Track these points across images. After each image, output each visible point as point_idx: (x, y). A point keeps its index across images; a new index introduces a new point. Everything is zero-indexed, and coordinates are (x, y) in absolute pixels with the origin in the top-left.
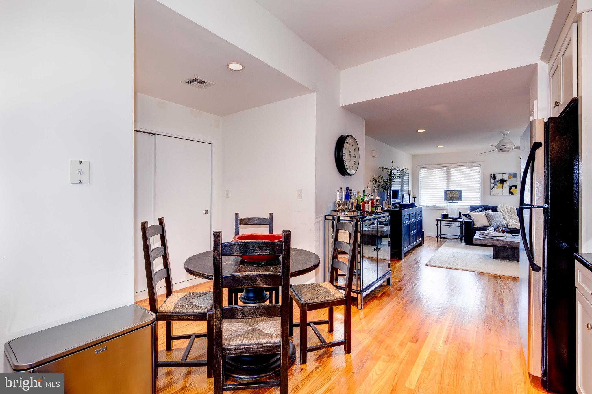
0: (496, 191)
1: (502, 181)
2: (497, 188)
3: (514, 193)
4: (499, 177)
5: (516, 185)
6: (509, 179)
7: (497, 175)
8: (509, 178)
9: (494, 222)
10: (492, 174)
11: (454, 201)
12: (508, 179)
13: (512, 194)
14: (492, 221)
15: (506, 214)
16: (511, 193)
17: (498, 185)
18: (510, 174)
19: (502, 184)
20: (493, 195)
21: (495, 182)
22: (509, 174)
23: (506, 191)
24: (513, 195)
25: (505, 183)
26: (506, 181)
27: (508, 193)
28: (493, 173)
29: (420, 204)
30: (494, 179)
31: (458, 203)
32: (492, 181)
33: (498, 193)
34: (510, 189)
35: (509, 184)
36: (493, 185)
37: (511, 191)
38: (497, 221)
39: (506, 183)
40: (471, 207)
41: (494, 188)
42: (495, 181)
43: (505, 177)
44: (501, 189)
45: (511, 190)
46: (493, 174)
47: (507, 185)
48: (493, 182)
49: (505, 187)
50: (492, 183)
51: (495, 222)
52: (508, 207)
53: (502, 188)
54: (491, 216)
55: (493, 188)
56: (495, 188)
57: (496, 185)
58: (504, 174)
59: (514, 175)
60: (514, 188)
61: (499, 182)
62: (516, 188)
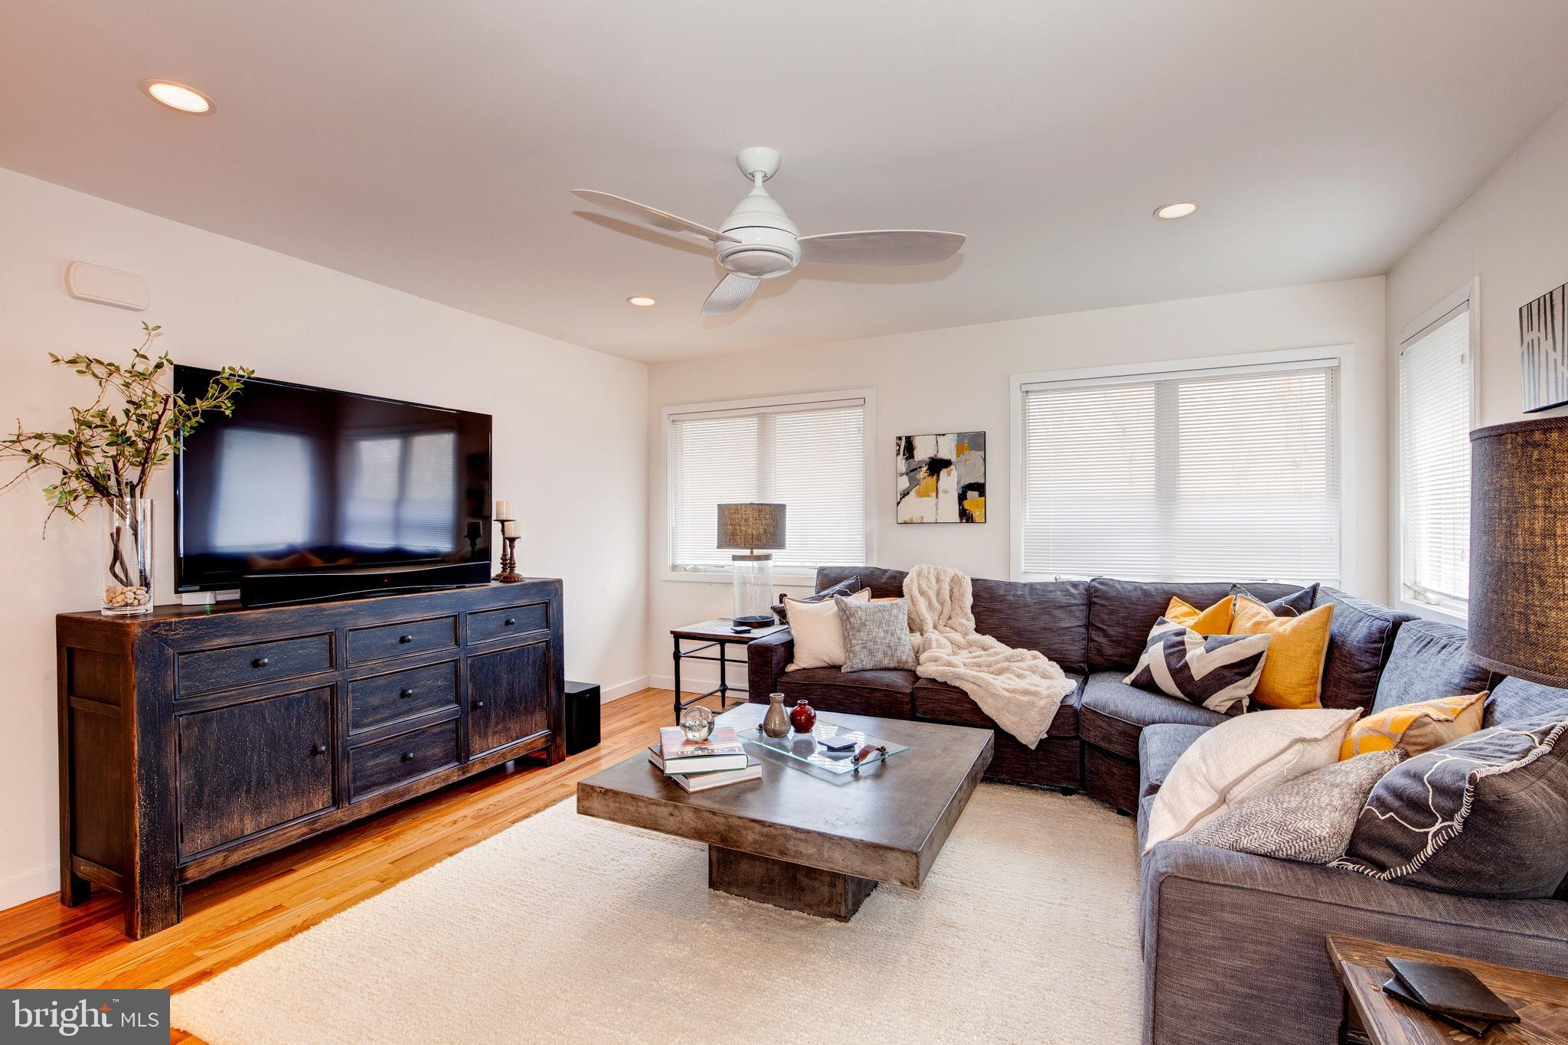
0: (914, 506)
1: (937, 466)
2: (920, 495)
3: (977, 514)
4: (923, 453)
5: (982, 481)
6: (958, 455)
7: (918, 443)
8: (960, 451)
9: (857, 648)
10: (900, 438)
11: (756, 552)
12: (953, 459)
13: (967, 522)
15: (930, 606)
16: (965, 516)
17: (923, 483)
18: (961, 436)
19: (935, 477)
20: (905, 523)
21: (912, 471)
22: (959, 434)
23: (949, 507)
24: (972, 522)
25: (943, 473)
26: (947, 463)
27: (955, 516)
28: (904, 433)
29: (679, 562)
30: (907, 459)
32: (902, 465)
33: (922, 517)
34: (962, 497)
35: (959, 477)
36: (904, 483)
37: (966, 507)
38: (876, 643)
39: (949, 474)
40: (822, 572)
41: (908, 493)
42: (913, 464)
43: (947, 451)
44: (930, 501)
45: (967, 504)
46: (907, 438)
47: (950, 481)
48: (904, 470)
49: (946, 492)
50: (902, 475)
51: (865, 647)
53: (935, 494)
55: (905, 494)
56: (913, 493)
57: (914, 482)
58: (940, 438)
59: (975, 442)
60: (976, 493)
61: (926, 468)
62: (982, 493)
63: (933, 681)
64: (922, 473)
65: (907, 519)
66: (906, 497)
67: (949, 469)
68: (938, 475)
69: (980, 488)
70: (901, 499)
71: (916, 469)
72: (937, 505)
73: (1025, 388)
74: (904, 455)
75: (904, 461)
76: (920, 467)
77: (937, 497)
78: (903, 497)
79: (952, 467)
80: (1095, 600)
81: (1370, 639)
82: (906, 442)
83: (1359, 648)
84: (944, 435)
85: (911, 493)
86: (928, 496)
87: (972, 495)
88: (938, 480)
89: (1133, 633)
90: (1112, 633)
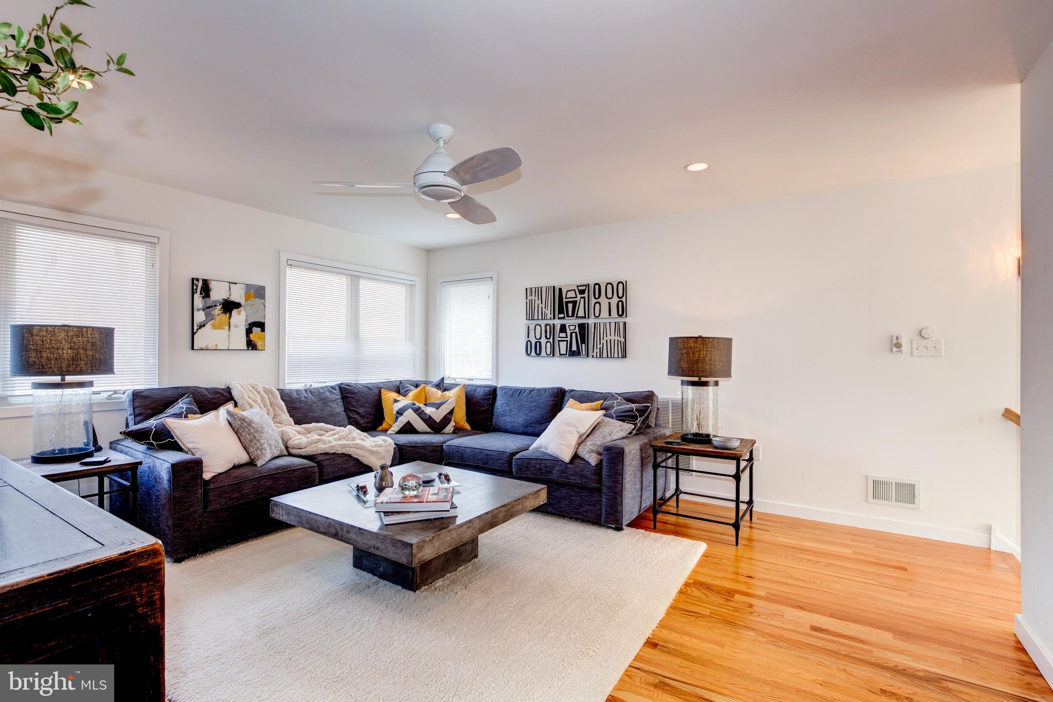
0: (209, 336)
1: (229, 306)
2: (215, 327)
3: (259, 344)
4: (218, 293)
5: (263, 321)
6: (246, 300)
7: (213, 285)
8: (247, 297)
10: (197, 280)
12: (243, 303)
13: (253, 349)
14: (262, 441)
16: (251, 345)
17: (217, 318)
18: (248, 287)
19: (228, 315)
20: (200, 349)
21: (208, 308)
22: (247, 285)
23: (240, 340)
24: (256, 349)
25: (234, 312)
26: (237, 305)
27: (244, 345)
28: (202, 275)
30: (203, 298)
31: (91, 384)
32: (199, 301)
33: (217, 345)
34: (249, 331)
35: (247, 316)
36: (200, 317)
37: (252, 339)
39: (239, 314)
40: (136, 395)
41: (204, 325)
42: (209, 302)
43: (237, 296)
44: (224, 333)
45: (252, 336)
46: (203, 280)
47: (240, 319)
48: (201, 306)
49: (236, 326)
50: (199, 310)
52: (259, 389)
53: (227, 328)
54: (253, 425)
55: (202, 326)
56: (208, 326)
57: (210, 317)
58: (232, 286)
59: (258, 292)
60: (259, 329)
61: (220, 307)
62: (263, 330)
63: (326, 454)
64: (216, 311)
65: (203, 346)
66: (203, 328)
67: (239, 309)
68: (231, 314)
69: (261, 325)
70: (197, 330)
71: (212, 307)
72: (229, 336)
73: (290, 262)
74: (201, 294)
75: (201, 299)
76: (215, 306)
77: (229, 330)
78: (200, 328)
79: (241, 308)
80: (347, 395)
81: (486, 394)
82: (203, 284)
83: (482, 399)
84: (235, 283)
85: (207, 325)
86: (222, 328)
87: (256, 330)
88: (230, 317)
89: (370, 410)
90: (360, 412)
